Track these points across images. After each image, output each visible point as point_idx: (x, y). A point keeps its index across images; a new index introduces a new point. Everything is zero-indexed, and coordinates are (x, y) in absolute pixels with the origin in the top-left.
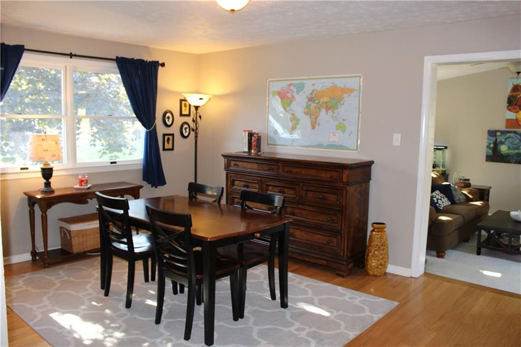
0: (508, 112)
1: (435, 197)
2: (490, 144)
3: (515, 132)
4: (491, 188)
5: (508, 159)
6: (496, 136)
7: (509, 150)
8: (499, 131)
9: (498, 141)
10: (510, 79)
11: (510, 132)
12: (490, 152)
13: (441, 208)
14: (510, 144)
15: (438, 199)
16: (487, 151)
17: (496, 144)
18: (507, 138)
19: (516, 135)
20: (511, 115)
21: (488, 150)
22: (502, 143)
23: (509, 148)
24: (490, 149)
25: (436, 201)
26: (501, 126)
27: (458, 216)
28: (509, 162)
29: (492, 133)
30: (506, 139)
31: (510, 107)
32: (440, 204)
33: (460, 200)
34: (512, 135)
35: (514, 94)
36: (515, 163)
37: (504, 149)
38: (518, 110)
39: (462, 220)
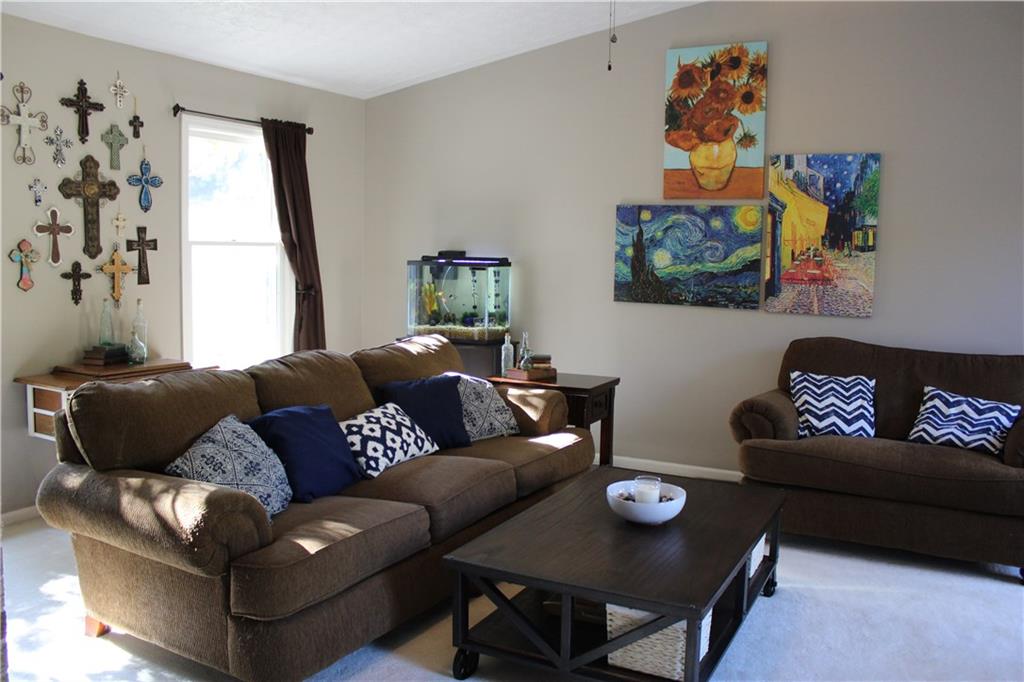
0: (669, 148)
1: (359, 432)
2: (623, 247)
3: (690, 210)
4: (617, 381)
5: (676, 290)
6: (638, 222)
7: (674, 264)
8: (648, 208)
9: (645, 237)
10: (672, 48)
11: (677, 209)
12: (626, 270)
13: (375, 474)
14: (679, 247)
15: (365, 440)
16: (617, 268)
17: (641, 247)
18: (671, 227)
19: (693, 217)
20: (677, 158)
21: (621, 264)
22: (657, 243)
23: (675, 257)
24: (625, 263)
25: (357, 447)
26: (651, 192)
27: (413, 507)
28: (676, 301)
29: (629, 215)
30: (666, 230)
31: (674, 135)
32: (369, 458)
33: (492, 429)
34: (682, 217)
35: (684, 93)
36: (695, 303)
37: (661, 260)
38: (695, 141)
39: (425, 525)
